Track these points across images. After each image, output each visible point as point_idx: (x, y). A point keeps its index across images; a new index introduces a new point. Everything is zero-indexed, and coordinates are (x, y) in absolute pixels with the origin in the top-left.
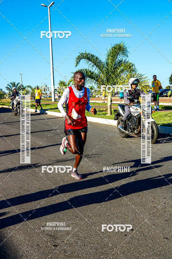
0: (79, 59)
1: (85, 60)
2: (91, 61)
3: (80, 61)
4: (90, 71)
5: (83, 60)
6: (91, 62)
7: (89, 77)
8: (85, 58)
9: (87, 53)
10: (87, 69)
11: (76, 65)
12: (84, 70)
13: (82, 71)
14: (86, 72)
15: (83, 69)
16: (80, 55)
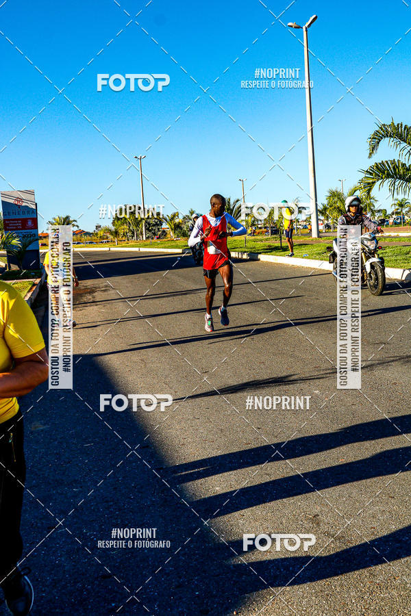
0: (376, 138)
1: (392, 139)
2: (405, 142)
3: (378, 143)
4: (404, 165)
5: (387, 139)
6: (405, 144)
7: (400, 178)
8: (391, 136)
9: (396, 125)
10: (396, 161)
11: (370, 154)
12: (389, 162)
13: (384, 165)
14: (394, 168)
15: (387, 162)
16: (378, 129)
